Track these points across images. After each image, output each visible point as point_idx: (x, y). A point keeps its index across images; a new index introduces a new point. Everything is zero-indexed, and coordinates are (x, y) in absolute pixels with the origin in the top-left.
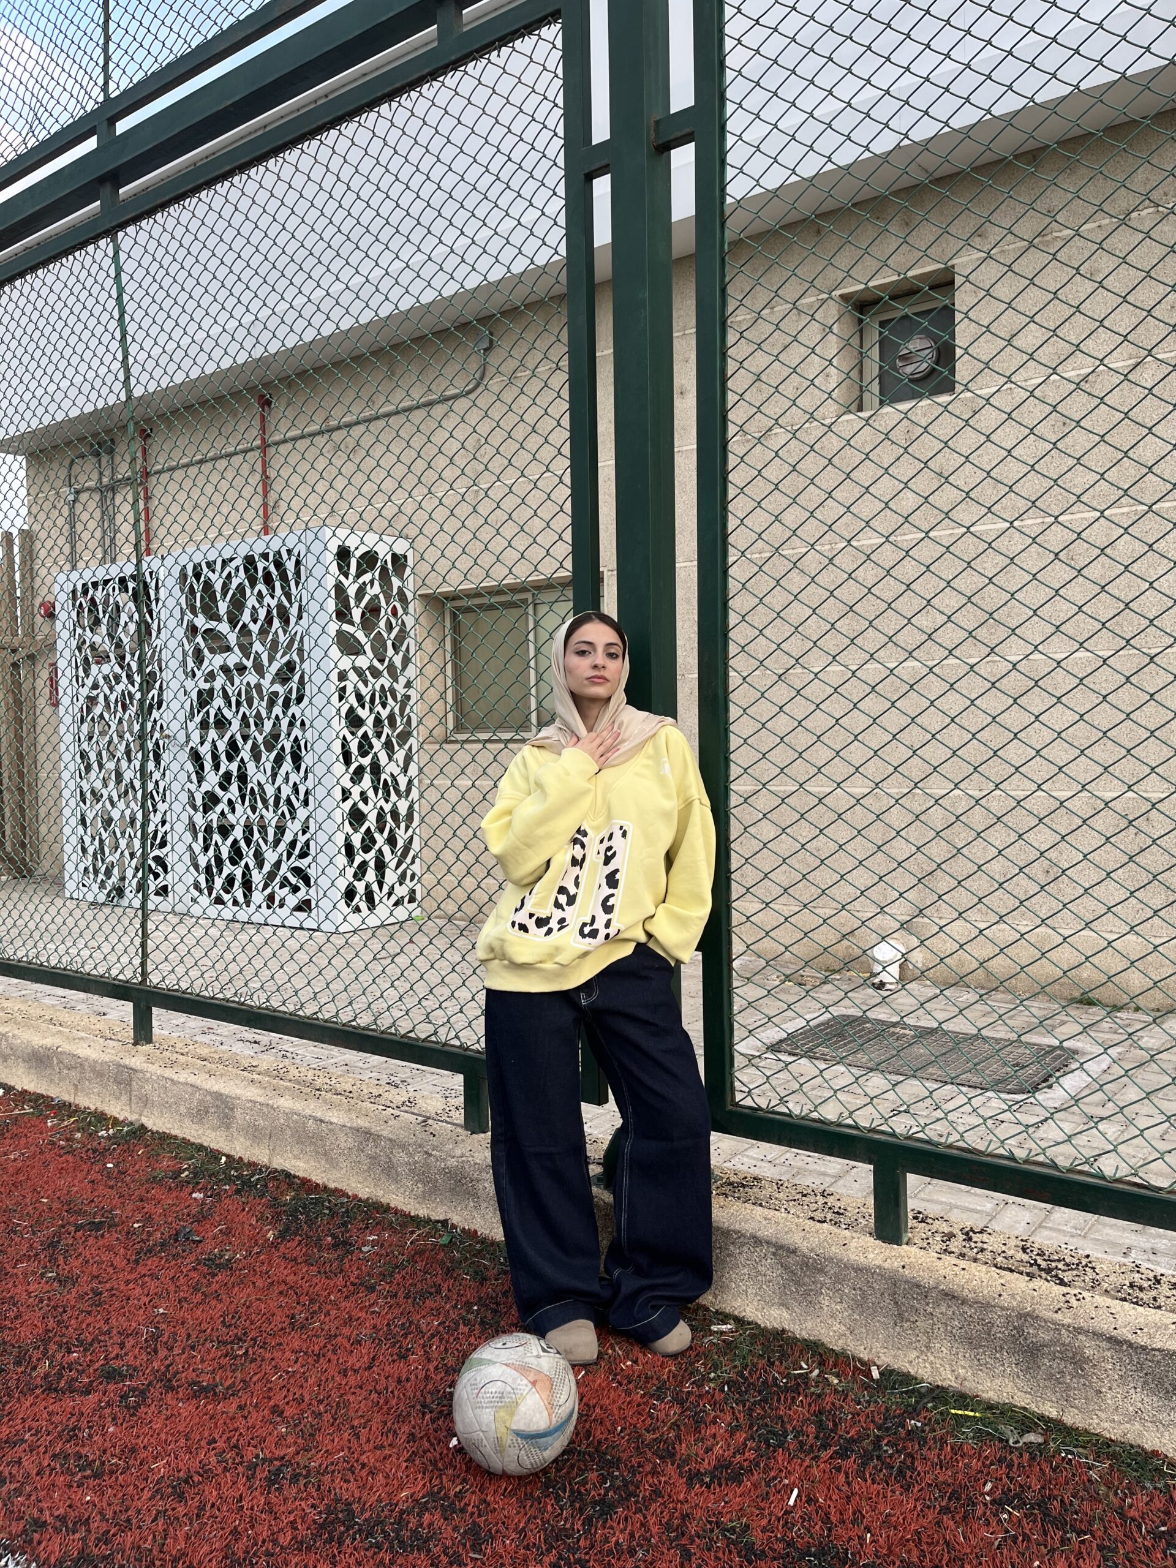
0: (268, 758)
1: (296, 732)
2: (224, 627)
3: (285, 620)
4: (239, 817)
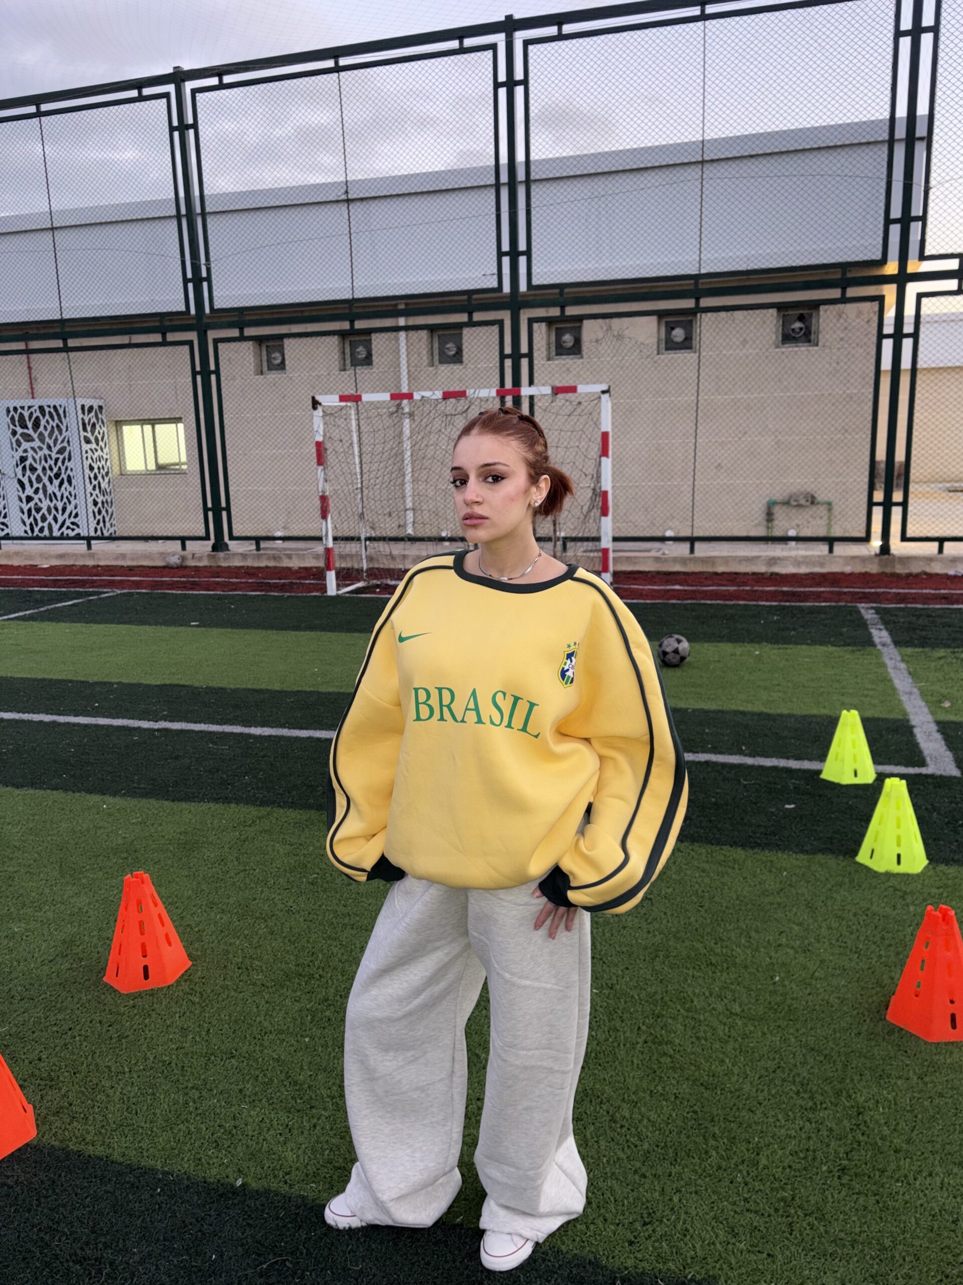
0: (56, 482)
1: (69, 472)
2: (30, 432)
3: (60, 432)
4: (44, 506)
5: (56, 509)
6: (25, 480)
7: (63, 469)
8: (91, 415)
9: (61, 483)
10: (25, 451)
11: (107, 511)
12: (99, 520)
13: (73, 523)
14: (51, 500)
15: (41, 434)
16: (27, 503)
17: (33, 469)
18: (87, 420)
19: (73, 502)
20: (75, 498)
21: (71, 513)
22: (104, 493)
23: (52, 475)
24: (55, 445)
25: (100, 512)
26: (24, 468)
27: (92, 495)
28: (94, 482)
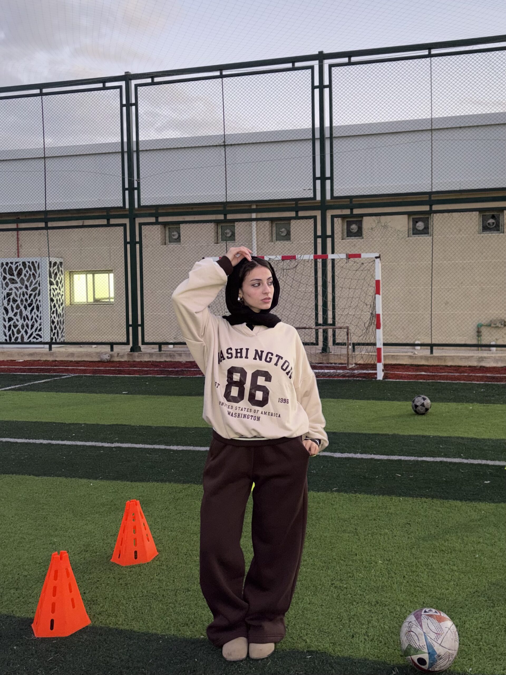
0: (29, 309)
1: (38, 302)
2: (15, 278)
3: (35, 278)
4: (20, 324)
5: (27, 326)
6: (9, 308)
7: (34, 301)
8: (55, 268)
9: (32, 309)
10: (11, 289)
11: (60, 328)
12: (55, 333)
13: (38, 335)
14: (25, 320)
15: (22, 279)
16: (9, 322)
17: (14, 301)
18: (52, 271)
19: (39, 321)
20: (40, 319)
21: (37, 327)
22: (59, 316)
23: (27, 304)
24: (30, 286)
25: (55, 328)
26: (9, 301)
27: (51, 317)
28: (53, 309)
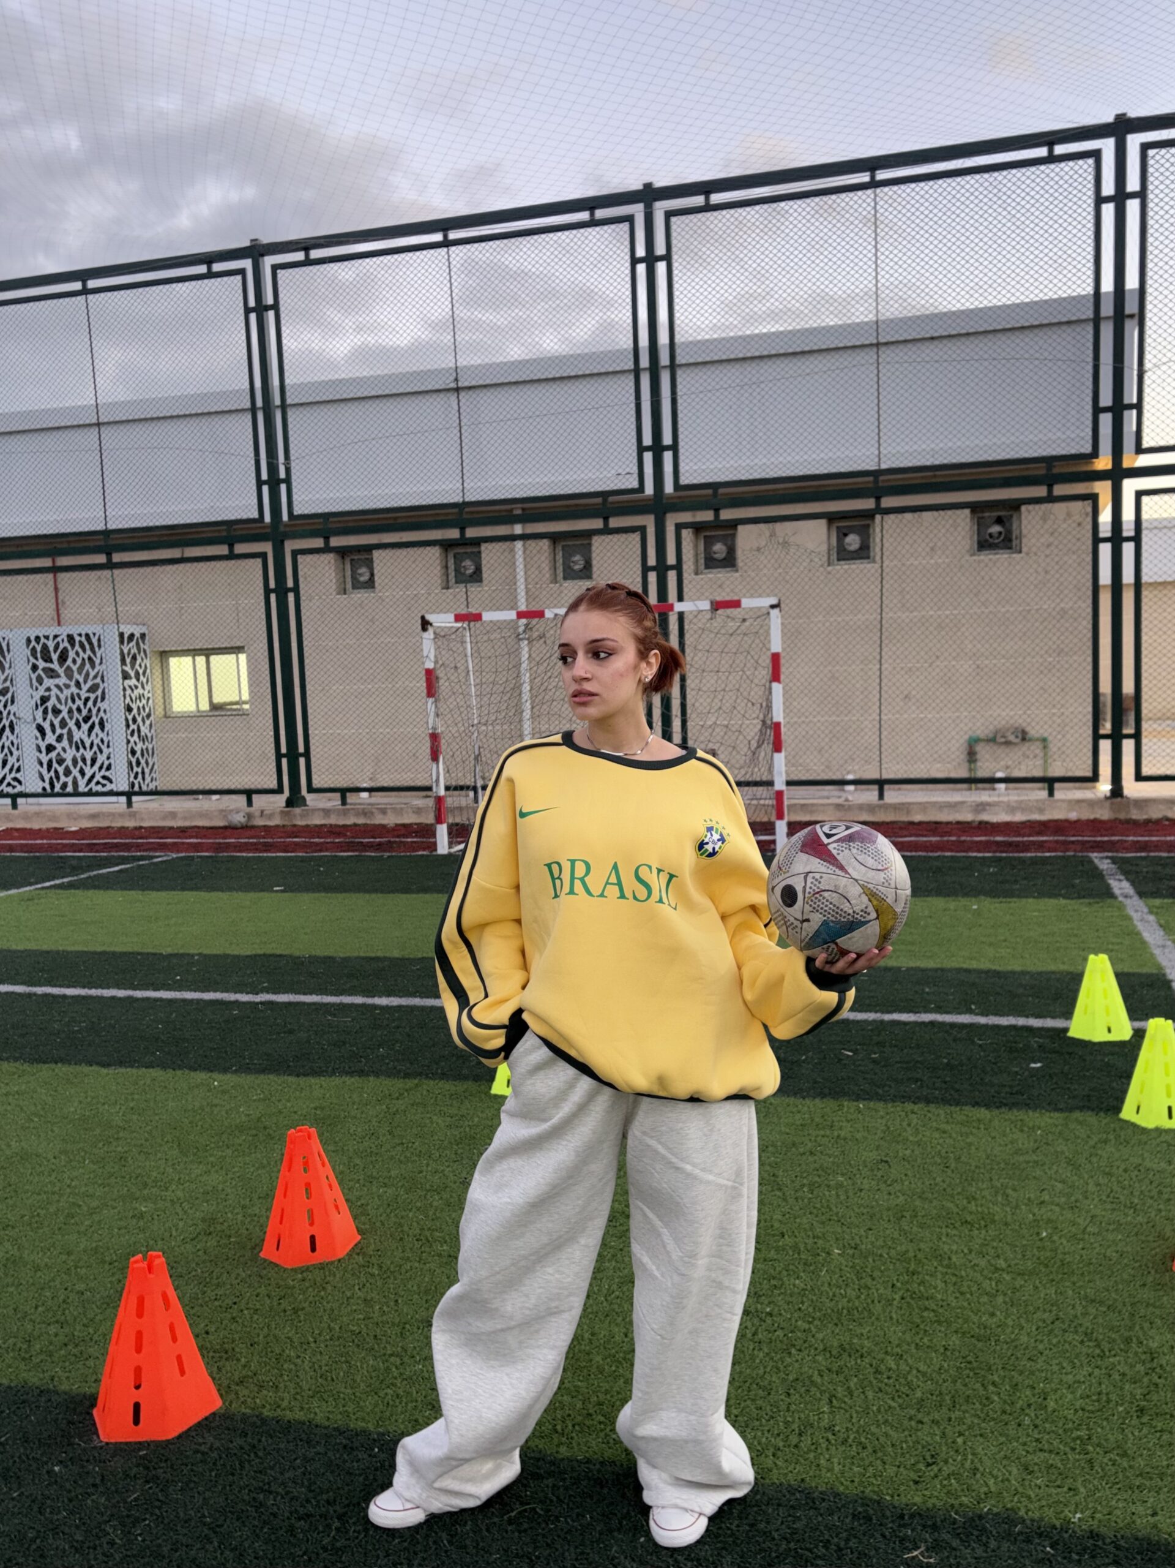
0: (85, 727)
1: (102, 714)
2: (55, 666)
3: (93, 666)
5: (84, 760)
6: (47, 726)
7: (94, 711)
8: (131, 645)
9: (92, 728)
10: (48, 689)
11: (147, 763)
12: (137, 773)
13: (104, 777)
14: (78, 749)
15: (69, 668)
16: (47, 754)
17: (56, 712)
18: (126, 651)
19: (106, 751)
20: (108, 746)
21: (103, 764)
22: (143, 739)
23: (81, 719)
24: (85, 682)
25: (138, 762)
26: (45, 712)
27: (128, 742)
28: (133, 727)
